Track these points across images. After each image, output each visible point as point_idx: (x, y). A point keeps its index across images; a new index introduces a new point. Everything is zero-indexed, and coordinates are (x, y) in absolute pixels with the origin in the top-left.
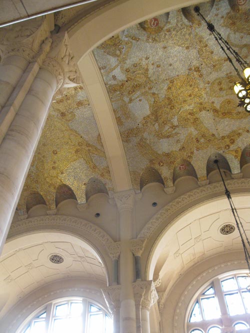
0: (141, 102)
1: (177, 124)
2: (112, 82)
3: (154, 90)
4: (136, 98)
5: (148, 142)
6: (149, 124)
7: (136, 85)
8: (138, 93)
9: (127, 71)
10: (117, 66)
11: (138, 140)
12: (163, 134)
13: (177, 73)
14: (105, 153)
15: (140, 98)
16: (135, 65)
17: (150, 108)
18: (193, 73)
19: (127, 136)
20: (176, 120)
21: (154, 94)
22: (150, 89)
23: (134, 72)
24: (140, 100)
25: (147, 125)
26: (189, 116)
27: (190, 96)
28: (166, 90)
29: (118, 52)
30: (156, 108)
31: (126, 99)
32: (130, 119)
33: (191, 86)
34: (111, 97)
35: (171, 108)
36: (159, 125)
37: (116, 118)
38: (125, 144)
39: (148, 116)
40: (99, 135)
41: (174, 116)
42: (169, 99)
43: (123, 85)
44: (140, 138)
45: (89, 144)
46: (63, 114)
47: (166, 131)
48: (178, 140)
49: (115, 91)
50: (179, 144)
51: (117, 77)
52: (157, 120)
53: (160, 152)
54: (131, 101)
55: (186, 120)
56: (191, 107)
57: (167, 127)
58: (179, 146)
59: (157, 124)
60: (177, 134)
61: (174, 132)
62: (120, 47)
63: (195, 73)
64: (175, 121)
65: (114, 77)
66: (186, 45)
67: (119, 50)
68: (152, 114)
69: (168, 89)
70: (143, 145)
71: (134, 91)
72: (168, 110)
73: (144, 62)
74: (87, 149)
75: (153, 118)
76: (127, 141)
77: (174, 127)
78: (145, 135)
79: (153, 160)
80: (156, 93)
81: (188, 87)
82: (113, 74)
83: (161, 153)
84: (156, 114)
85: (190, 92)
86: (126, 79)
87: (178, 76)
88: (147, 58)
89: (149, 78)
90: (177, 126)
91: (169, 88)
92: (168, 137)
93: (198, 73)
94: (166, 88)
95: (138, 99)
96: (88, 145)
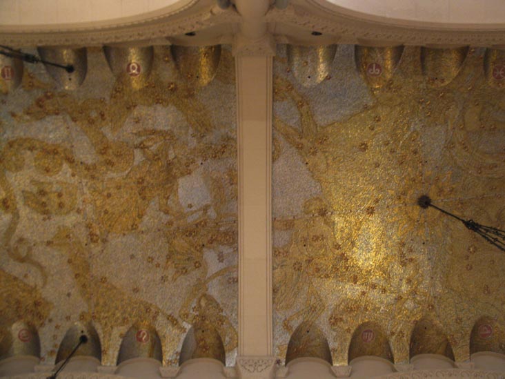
0: (189, 202)
1: (135, 151)
2: (226, 250)
3: (165, 218)
4: (196, 211)
5: (191, 131)
6: (184, 161)
7: (190, 234)
8: (190, 220)
9: (198, 265)
10: (209, 278)
11: (208, 137)
12: (162, 138)
13: (124, 240)
14: (273, 126)
15: (189, 210)
16: (185, 271)
17: (177, 189)
18: (101, 233)
19: (225, 148)
20: (136, 159)
21: (167, 213)
22: (170, 223)
23: (188, 259)
24: (190, 206)
25: (188, 159)
26: (115, 160)
27: (109, 195)
28: (146, 213)
29: (203, 303)
30: (167, 186)
31: (212, 213)
32: (214, 177)
33: (106, 212)
34: (235, 224)
35: (143, 180)
36: (167, 156)
37: (237, 184)
38: (233, 135)
39: (182, 175)
40: (274, 160)
41: (138, 166)
42: (144, 198)
43: (211, 241)
44: (204, 139)
45: (297, 148)
46: (323, 213)
47: (155, 143)
48: (137, 122)
49: (226, 234)
50: (135, 116)
51: (218, 258)
52: (170, 164)
53: (172, 108)
54: (205, 209)
55: (119, 155)
56: (111, 174)
57: (154, 148)
58: (135, 113)
59: (171, 157)
60: (139, 134)
61: (143, 138)
62: (197, 313)
63: (98, 233)
64: (138, 156)
65: (221, 258)
66: (105, 285)
67: (200, 306)
68: (175, 177)
69: (142, 215)
70: (202, 127)
71: (197, 225)
72: (148, 178)
73: (170, 272)
74: (304, 141)
75: (174, 171)
76: (228, 139)
77: (142, 147)
78: (193, 143)
79: (186, 97)
80: (162, 213)
81: (110, 211)
82: (221, 263)
83: (170, 105)
84: (170, 175)
85: (108, 201)
86: (204, 249)
87: (124, 235)
88: (164, 279)
89: (168, 242)
90: (136, 147)
91: (140, 216)
92: (154, 132)
93: (94, 232)
94: (146, 218)
95: (194, 209)
96: (300, 147)
